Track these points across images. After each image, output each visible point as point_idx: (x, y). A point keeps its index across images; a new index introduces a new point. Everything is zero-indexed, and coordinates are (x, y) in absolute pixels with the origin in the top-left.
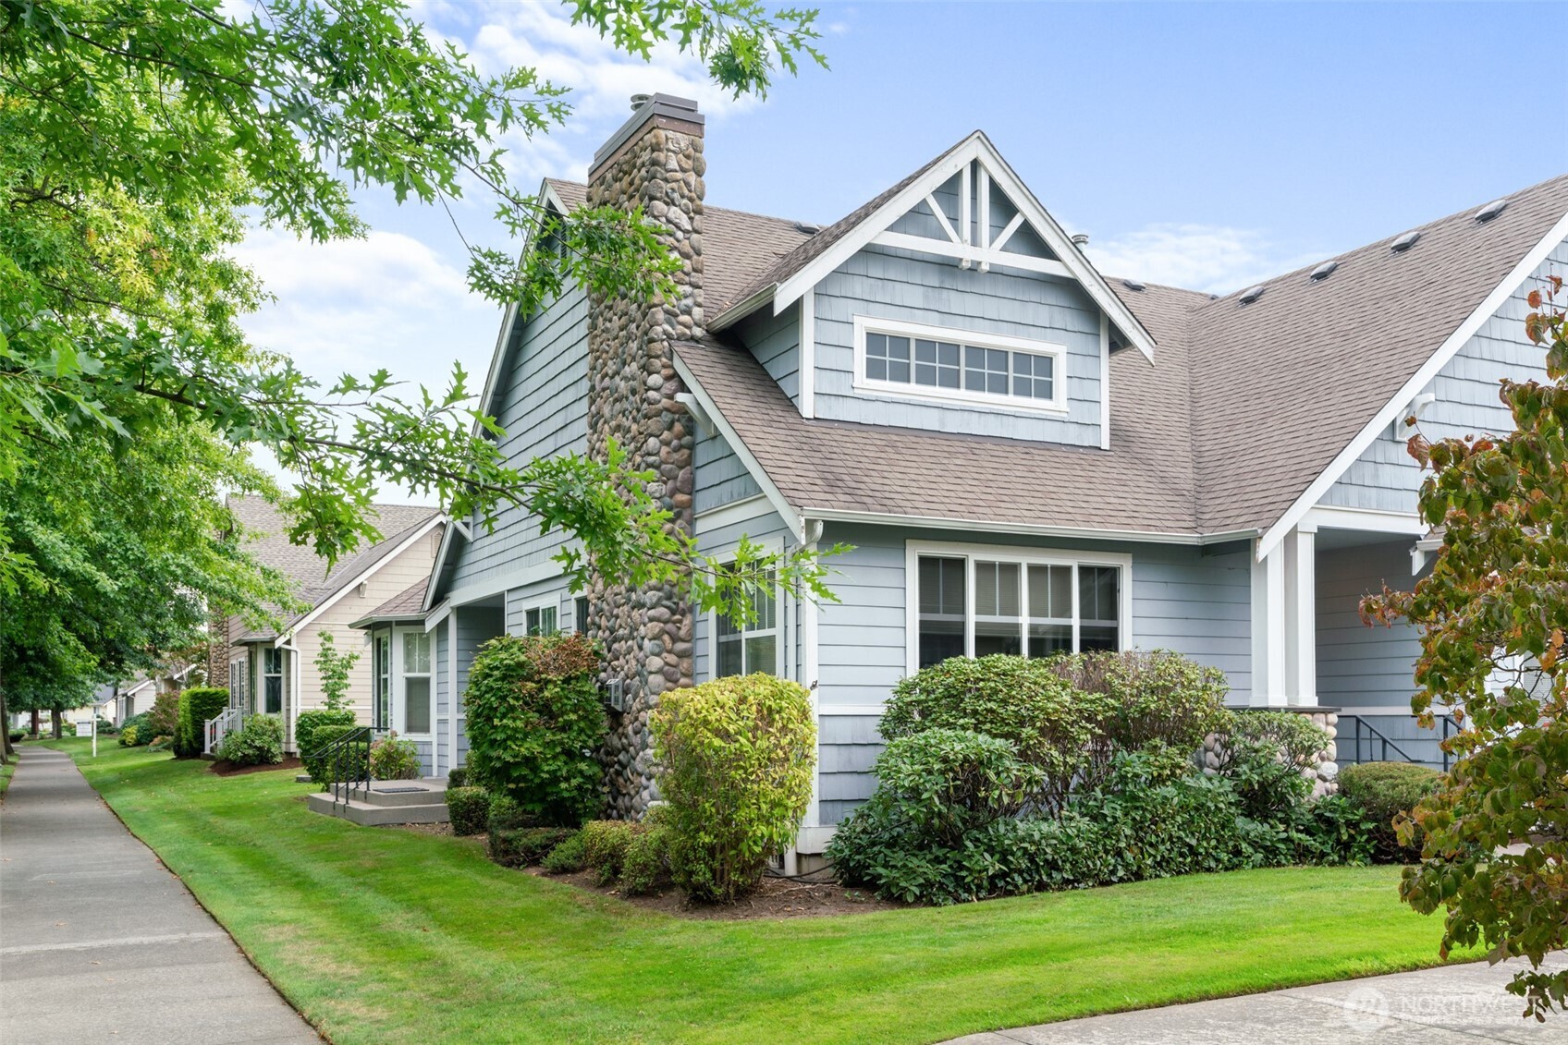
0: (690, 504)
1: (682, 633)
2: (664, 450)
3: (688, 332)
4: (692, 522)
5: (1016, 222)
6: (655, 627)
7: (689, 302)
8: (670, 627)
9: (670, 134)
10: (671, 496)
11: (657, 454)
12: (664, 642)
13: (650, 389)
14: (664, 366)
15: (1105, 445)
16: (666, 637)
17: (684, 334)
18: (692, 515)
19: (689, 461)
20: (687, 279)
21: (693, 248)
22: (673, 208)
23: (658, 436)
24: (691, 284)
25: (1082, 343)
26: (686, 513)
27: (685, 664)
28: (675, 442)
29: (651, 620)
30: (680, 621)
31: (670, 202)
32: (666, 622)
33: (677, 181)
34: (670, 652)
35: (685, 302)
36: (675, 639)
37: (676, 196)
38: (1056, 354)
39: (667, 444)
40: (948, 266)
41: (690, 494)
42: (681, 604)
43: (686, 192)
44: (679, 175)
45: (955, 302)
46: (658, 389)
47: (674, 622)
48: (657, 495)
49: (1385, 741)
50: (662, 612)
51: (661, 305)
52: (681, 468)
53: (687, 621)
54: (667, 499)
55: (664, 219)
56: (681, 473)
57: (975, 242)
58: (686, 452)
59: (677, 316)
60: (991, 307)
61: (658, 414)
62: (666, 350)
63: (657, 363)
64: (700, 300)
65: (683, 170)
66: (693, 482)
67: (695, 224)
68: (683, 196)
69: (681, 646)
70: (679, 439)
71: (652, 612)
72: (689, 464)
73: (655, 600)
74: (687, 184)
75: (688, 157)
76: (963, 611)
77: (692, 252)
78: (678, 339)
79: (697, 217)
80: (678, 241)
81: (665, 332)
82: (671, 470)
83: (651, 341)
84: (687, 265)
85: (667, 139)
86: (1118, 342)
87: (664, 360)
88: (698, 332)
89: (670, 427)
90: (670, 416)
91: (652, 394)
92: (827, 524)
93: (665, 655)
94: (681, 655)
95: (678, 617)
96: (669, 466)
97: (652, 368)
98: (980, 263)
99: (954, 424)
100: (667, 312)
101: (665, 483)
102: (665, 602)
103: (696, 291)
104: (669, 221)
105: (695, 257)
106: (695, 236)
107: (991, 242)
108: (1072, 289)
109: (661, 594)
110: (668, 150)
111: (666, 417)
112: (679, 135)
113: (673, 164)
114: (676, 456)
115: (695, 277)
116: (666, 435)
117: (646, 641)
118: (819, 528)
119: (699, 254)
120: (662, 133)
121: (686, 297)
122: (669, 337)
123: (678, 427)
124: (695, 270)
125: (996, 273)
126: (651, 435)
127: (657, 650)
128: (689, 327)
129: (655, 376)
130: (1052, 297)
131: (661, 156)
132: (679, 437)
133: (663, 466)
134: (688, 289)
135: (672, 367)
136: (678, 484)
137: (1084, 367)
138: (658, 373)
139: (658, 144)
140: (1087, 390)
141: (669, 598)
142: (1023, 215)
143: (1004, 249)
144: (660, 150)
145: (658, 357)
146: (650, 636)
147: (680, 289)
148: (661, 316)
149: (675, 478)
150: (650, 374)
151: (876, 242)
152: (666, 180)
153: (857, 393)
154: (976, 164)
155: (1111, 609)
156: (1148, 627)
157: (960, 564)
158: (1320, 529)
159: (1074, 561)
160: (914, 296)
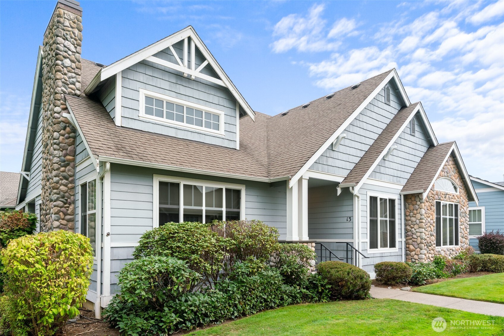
0: (74, 160)
1: (69, 212)
2: (61, 138)
3: (73, 92)
4: (74, 167)
5: (205, 63)
6: (56, 209)
7: (74, 80)
8: (63, 209)
9: (66, 12)
10: (65, 157)
11: (58, 139)
12: (60, 215)
13: (55, 113)
14: (62, 104)
15: (238, 148)
16: (61, 213)
17: (71, 92)
18: (74, 165)
19: (73, 143)
20: (73, 71)
21: (76, 59)
22: (67, 42)
23: (58, 132)
24: (75, 73)
25: (230, 112)
26: (72, 164)
27: (70, 224)
28: (66, 135)
29: (55, 206)
30: (68, 207)
31: (66, 39)
32: (61, 207)
33: (69, 31)
34: (63, 219)
35: (72, 79)
36: (65, 214)
37: (68, 37)
38: (221, 114)
39: (63, 135)
40: (179, 76)
41: (74, 156)
42: (69, 200)
43: (73, 36)
44: (70, 29)
45: (182, 90)
46: (59, 113)
47: (65, 207)
48: (58, 156)
49: (330, 252)
50: (59, 203)
51: (61, 79)
52: (70, 146)
53: (72, 207)
54: (63, 158)
55: (62, 45)
56: (69, 148)
57: (189, 67)
58: (72, 140)
59: (68, 85)
60: (196, 94)
61: (59, 123)
62: (63, 97)
63: (58, 103)
64: (79, 80)
65: (72, 28)
66: (75, 152)
67: (77, 50)
68: (72, 38)
69: (68, 217)
70: (69, 134)
71: (55, 203)
72: (74, 144)
73: (55, 198)
74: (74, 33)
75: (74, 22)
76: (178, 204)
77: (76, 61)
78: (69, 94)
79: (78, 47)
80: (69, 55)
81: (62, 90)
82: (64, 146)
83: (56, 93)
84: (74, 65)
85: (64, 13)
86: (243, 114)
87: (62, 101)
88: (78, 92)
89: (64, 129)
90: (64, 124)
91: (56, 115)
92: (112, 164)
93: (61, 220)
94: (69, 221)
95: (67, 205)
96: (64, 144)
97: (56, 104)
98: (191, 76)
99: (181, 135)
100: (63, 82)
101: (62, 151)
102: (61, 199)
103: (77, 76)
104: (65, 46)
105: (77, 63)
106: (77, 54)
107: (196, 69)
108: (225, 91)
109: (59, 196)
110: (65, 18)
111: (62, 125)
112: (70, 13)
113: (67, 23)
114: (67, 141)
115: (77, 71)
116: (62, 132)
117: (53, 214)
118: (108, 166)
119: (79, 62)
120: (62, 11)
121: (73, 78)
122: (64, 93)
123: (68, 129)
124: (77, 68)
125: (197, 81)
126: (55, 131)
127: (57, 219)
128: (74, 90)
129: (57, 107)
130: (219, 94)
131: (62, 20)
132: (69, 133)
133: (61, 144)
134: (74, 75)
135: (66, 105)
136: (68, 152)
137: (231, 120)
138: (59, 106)
139: (60, 14)
140: (231, 128)
141: (63, 197)
142: (208, 61)
143: (201, 72)
144: (60, 17)
145: (59, 100)
146: (54, 213)
147: (70, 74)
148: (60, 83)
149: (67, 149)
150: (55, 106)
151: (148, 59)
152: (64, 30)
153: (141, 118)
154: (189, 39)
155: (238, 205)
156: (250, 211)
157: (178, 185)
158: (310, 178)
159: (224, 186)
160: (165, 85)
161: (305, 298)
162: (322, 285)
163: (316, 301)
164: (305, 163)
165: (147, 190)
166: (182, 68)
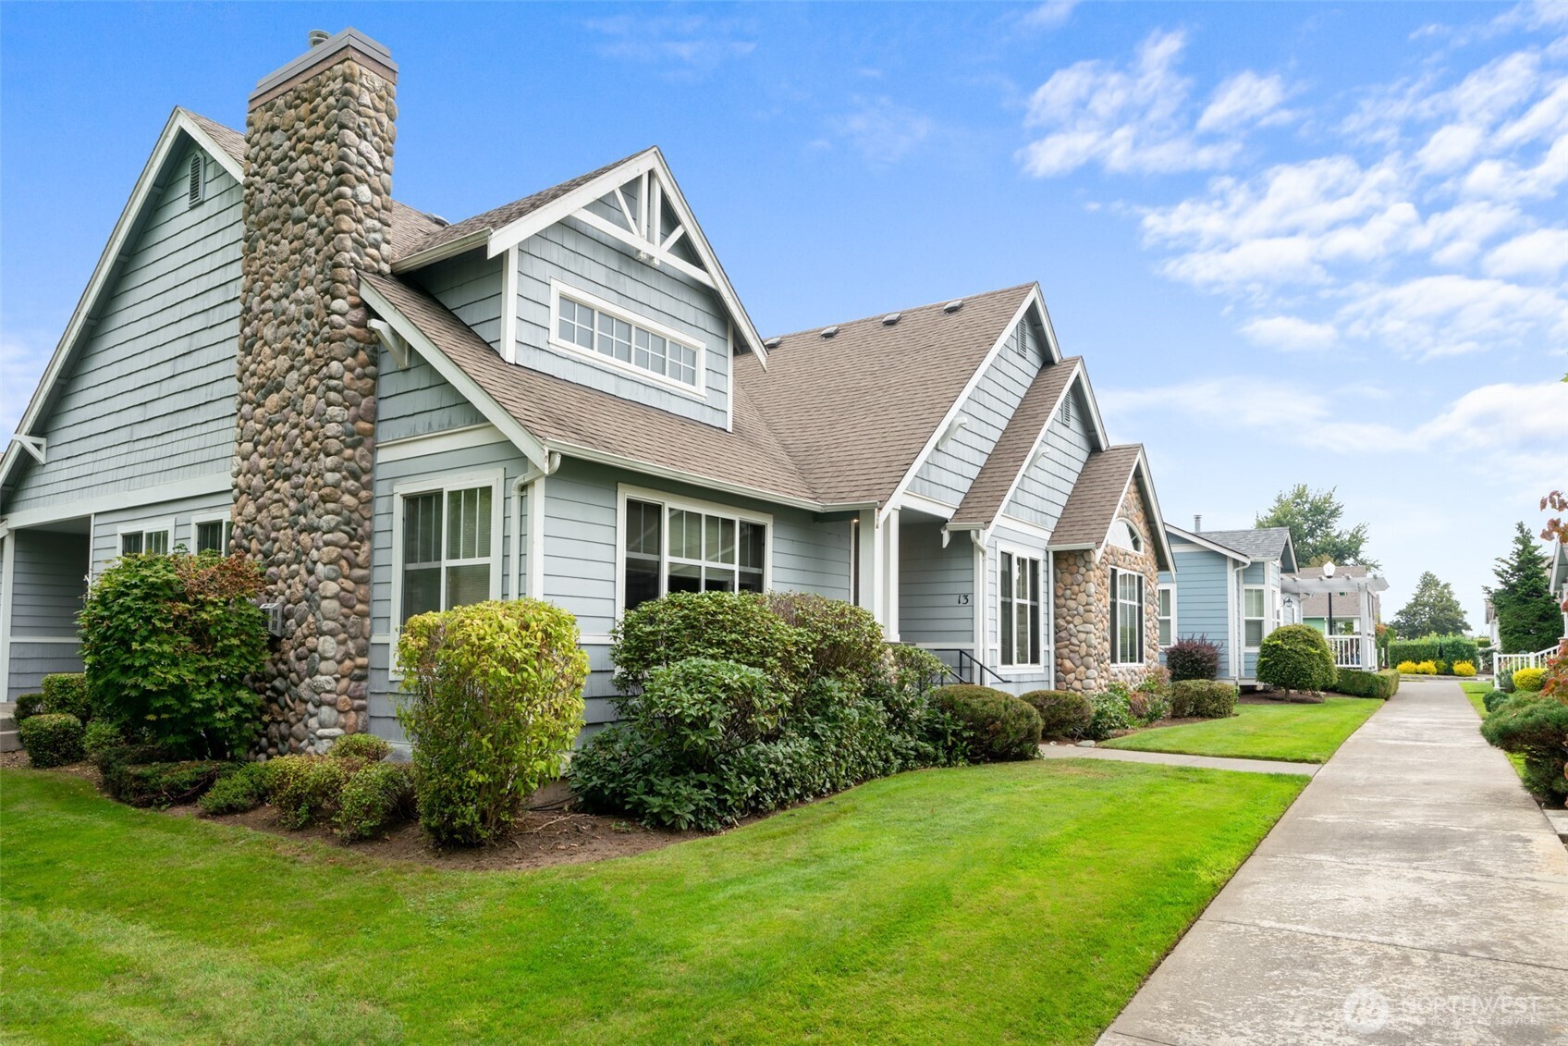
0: (372, 433)
1: (360, 559)
2: (348, 376)
3: (375, 265)
4: (373, 451)
5: (678, 233)
6: (331, 552)
7: (378, 236)
8: (347, 552)
9: (365, 71)
10: (353, 422)
11: (340, 378)
12: (341, 567)
13: (334, 312)
14: (350, 293)
15: (730, 429)
16: (343, 563)
17: (372, 267)
18: (374, 444)
19: (373, 391)
20: (376, 214)
21: (384, 187)
22: (365, 143)
23: (342, 361)
24: (380, 220)
25: (716, 344)
26: (368, 442)
27: (362, 590)
28: (359, 370)
29: (327, 544)
30: (358, 548)
31: (363, 136)
32: (343, 548)
33: (370, 117)
34: (346, 577)
35: (373, 235)
36: (352, 565)
37: (368, 131)
38: (698, 349)
39: (351, 370)
40: (627, 256)
41: (372, 423)
42: (360, 531)
43: (378, 131)
44: (372, 113)
45: (630, 288)
46: (343, 315)
47: (352, 548)
48: (339, 419)
50: (340, 536)
51: (350, 233)
52: (364, 396)
53: (365, 547)
54: (349, 425)
55: (355, 150)
56: (364, 401)
57: (649, 239)
58: (370, 381)
59: (365, 247)
60: (655, 299)
61: (342, 339)
62: (353, 277)
63: (343, 289)
64: (387, 237)
65: (377, 110)
66: (377, 412)
67: (386, 163)
68: (375, 134)
69: (358, 572)
70: (363, 367)
71: (328, 537)
72: (372, 394)
73: (333, 524)
74: (380, 124)
75: (381, 98)
76: (658, 552)
77: (382, 191)
78: (365, 270)
79: (388, 158)
80: (369, 175)
81: (352, 260)
82: (354, 397)
83: (337, 265)
84: (377, 201)
85: (361, 74)
87: (351, 287)
88: (387, 267)
89: (354, 354)
90: (356, 343)
91: (335, 318)
93: (341, 580)
94: (358, 581)
95: (355, 543)
96: (353, 393)
97: (336, 294)
98: (652, 258)
99: (626, 391)
100: (355, 241)
101: (347, 408)
102: (343, 527)
103: (385, 228)
104: (360, 153)
105: (385, 195)
106: (384, 175)
107: (662, 243)
108: (711, 298)
109: (339, 519)
110: (362, 85)
111: (350, 344)
112: (373, 74)
113: (366, 100)
114: (360, 384)
115: (385, 214)
116: (349, 361)
117: (320, 565)
119: (388, 193)
120: (357, 68)
121: (375, 231)
122: (357, 266)
123: (362, 356)
124: (384, 208)
125: (661, 272)
126: (332, 360)
127: (334, 575)
128: (377, 261)
129: (340, 301)
130: (697, 302)
131: (356, 89)
132: (363, 366)
133: (346, 392)
134: (378, 225)
135: (358, 295)
136: (361, 412)
138: (344, 298)
139: (351, 76)
140: (718, 381)
141: (348, 523)
142: (684, 227)
143: (670, 251)
144: (353, 82)
145: (344, 283)
146: (325, 560)
147: (369, 223)
148: (348, 243)
149: (358, 405)
150: (333, 298)
152: (359, 113)
153: (552, 349)
154: (651, 174)
155: (758, 560)
156: (783, 575)
157: (657, 509)
158: (902, 507)
159: (737, 516)
160: (599, 274)
161: (923, 759)
162: (954, 733)
163: (944, 766)
164: (903, 476)
165: (602, 516)
166: (635, 240)
